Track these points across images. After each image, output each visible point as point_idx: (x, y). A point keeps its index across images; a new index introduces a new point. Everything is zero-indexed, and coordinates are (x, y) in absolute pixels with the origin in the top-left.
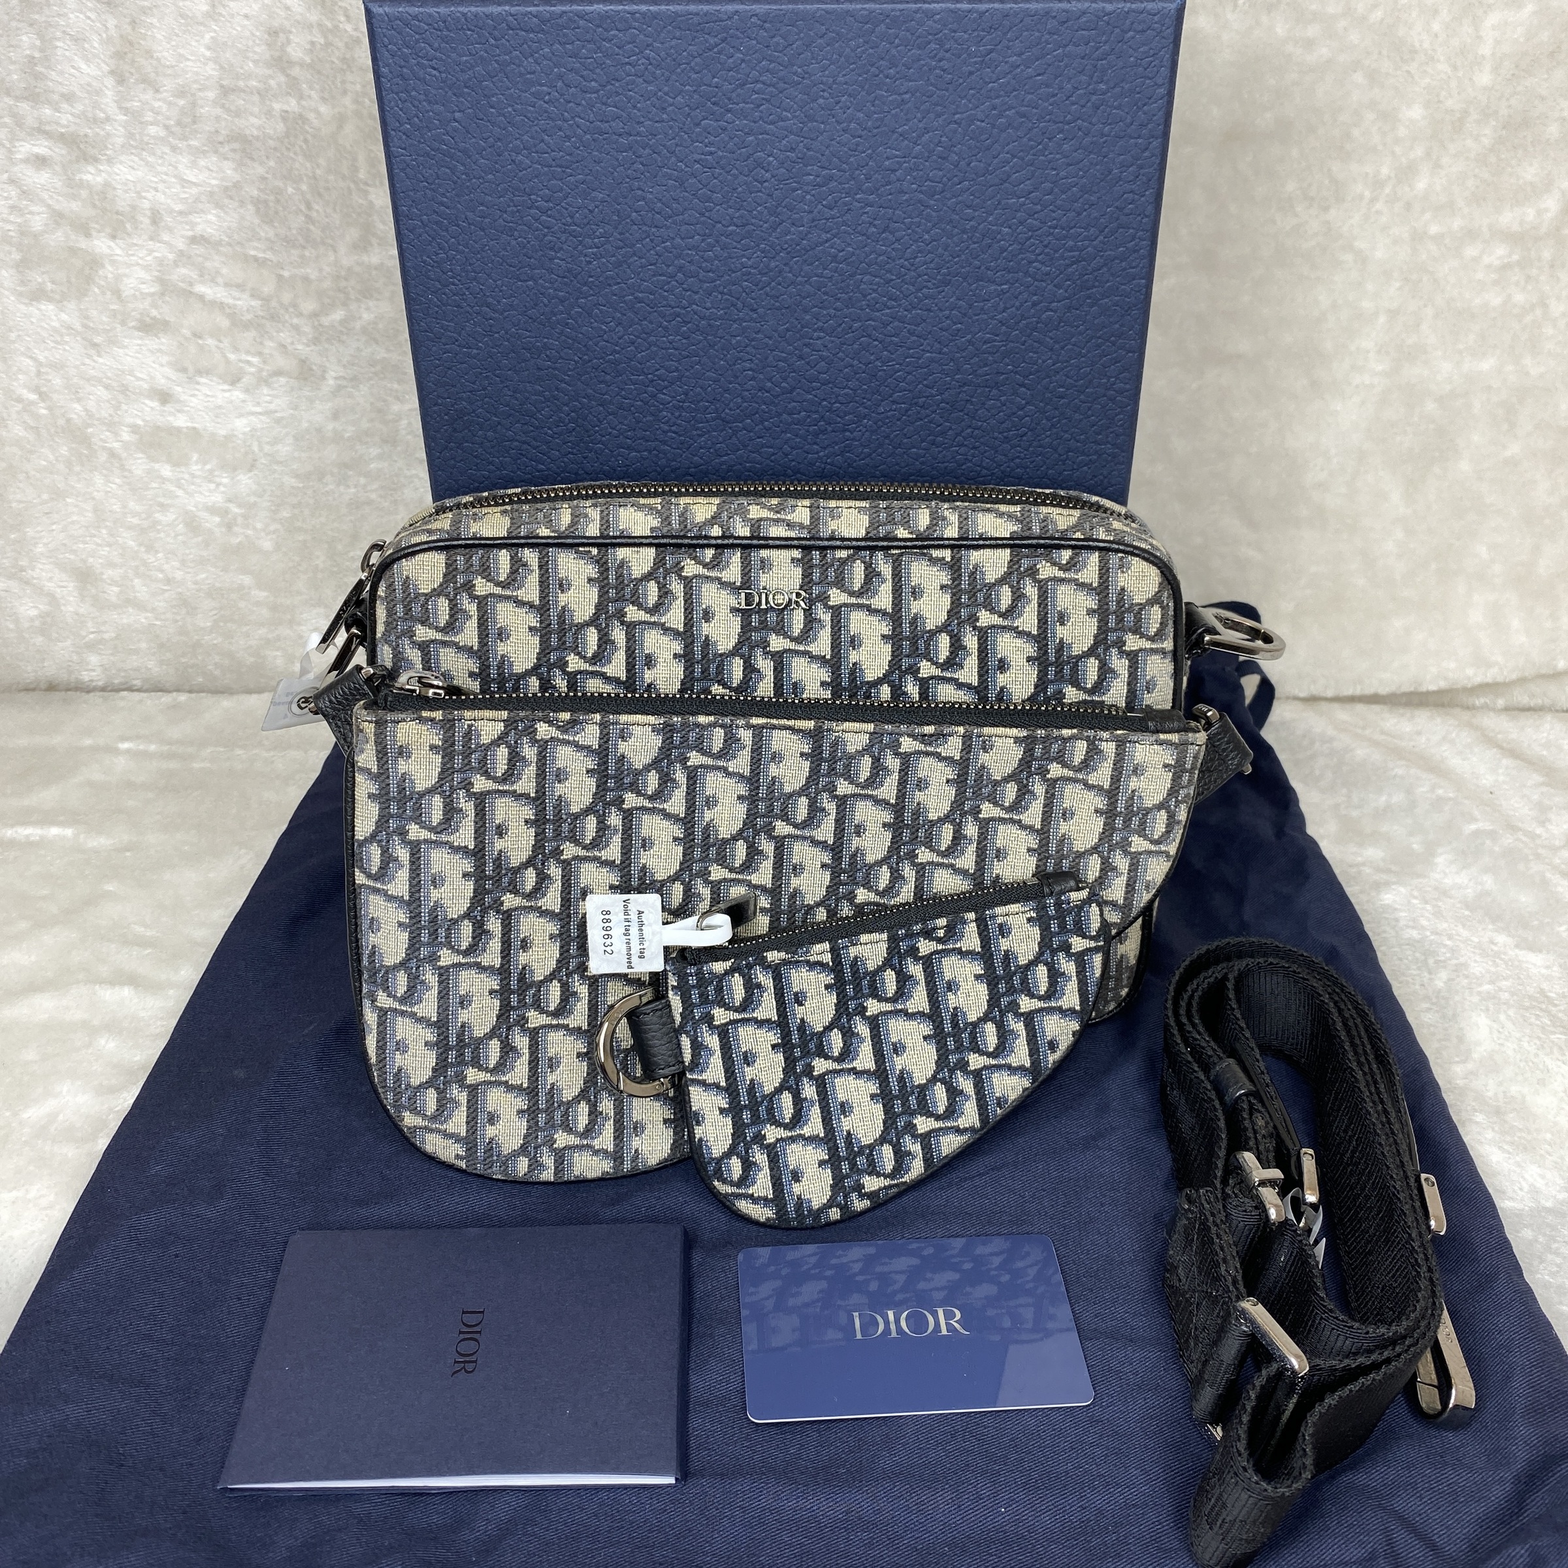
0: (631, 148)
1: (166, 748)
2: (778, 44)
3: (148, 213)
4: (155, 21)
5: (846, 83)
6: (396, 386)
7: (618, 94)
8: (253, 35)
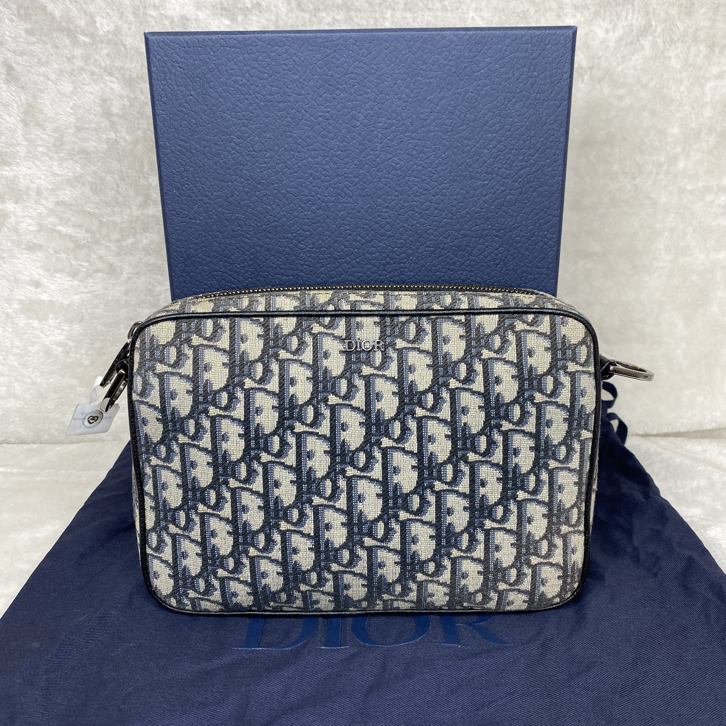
0: (285, 109)
1: (22, 471)
2: (363, 53)
3: (35, 190)
4: (45, 96)
5: (400, 73)
6: (159, 277)
7: (279, 80)
8: (94, 102)
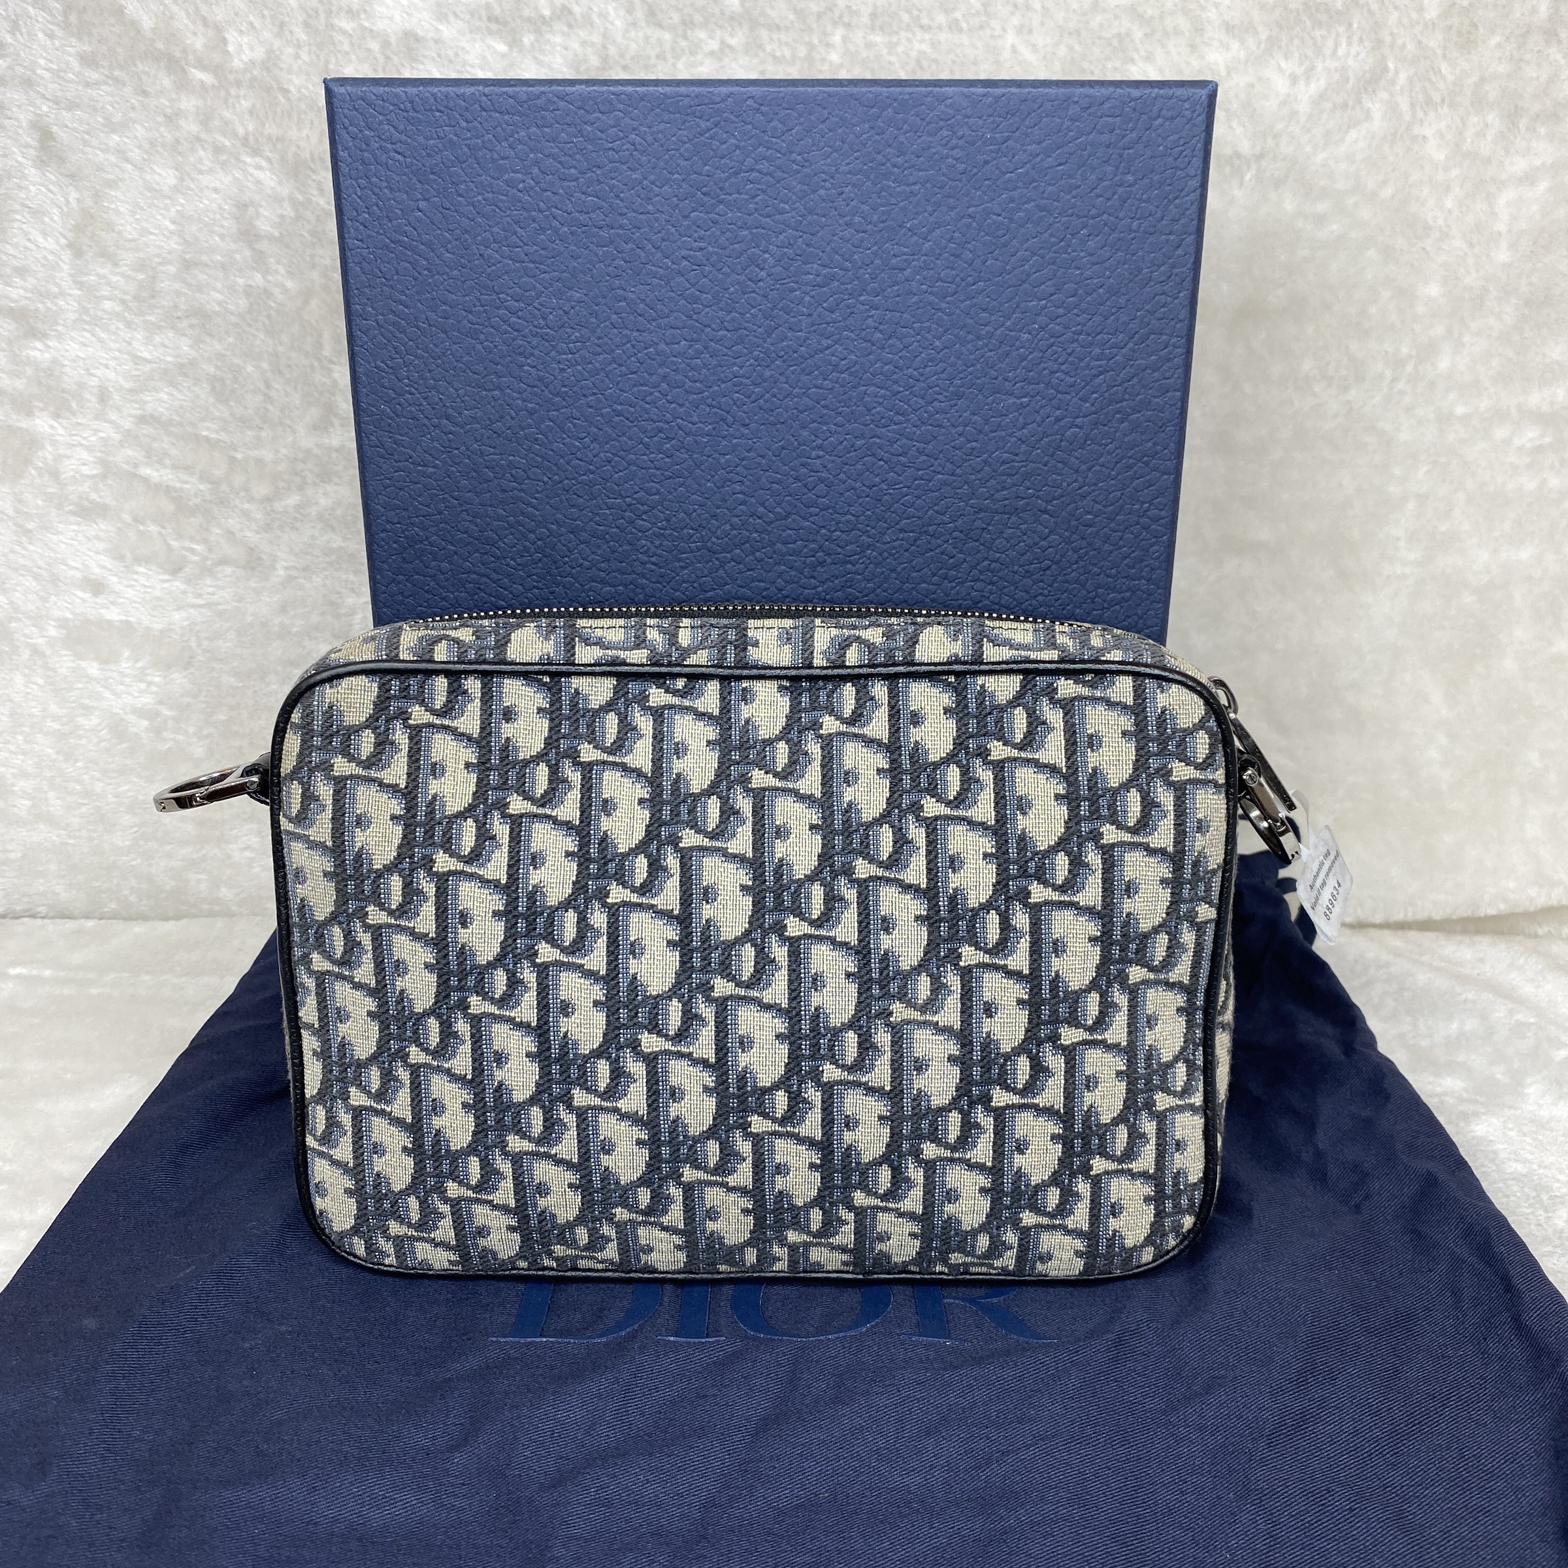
1: (62, 974)
2: (775, 129)
3: (95, 391)
8: (221, 208)
